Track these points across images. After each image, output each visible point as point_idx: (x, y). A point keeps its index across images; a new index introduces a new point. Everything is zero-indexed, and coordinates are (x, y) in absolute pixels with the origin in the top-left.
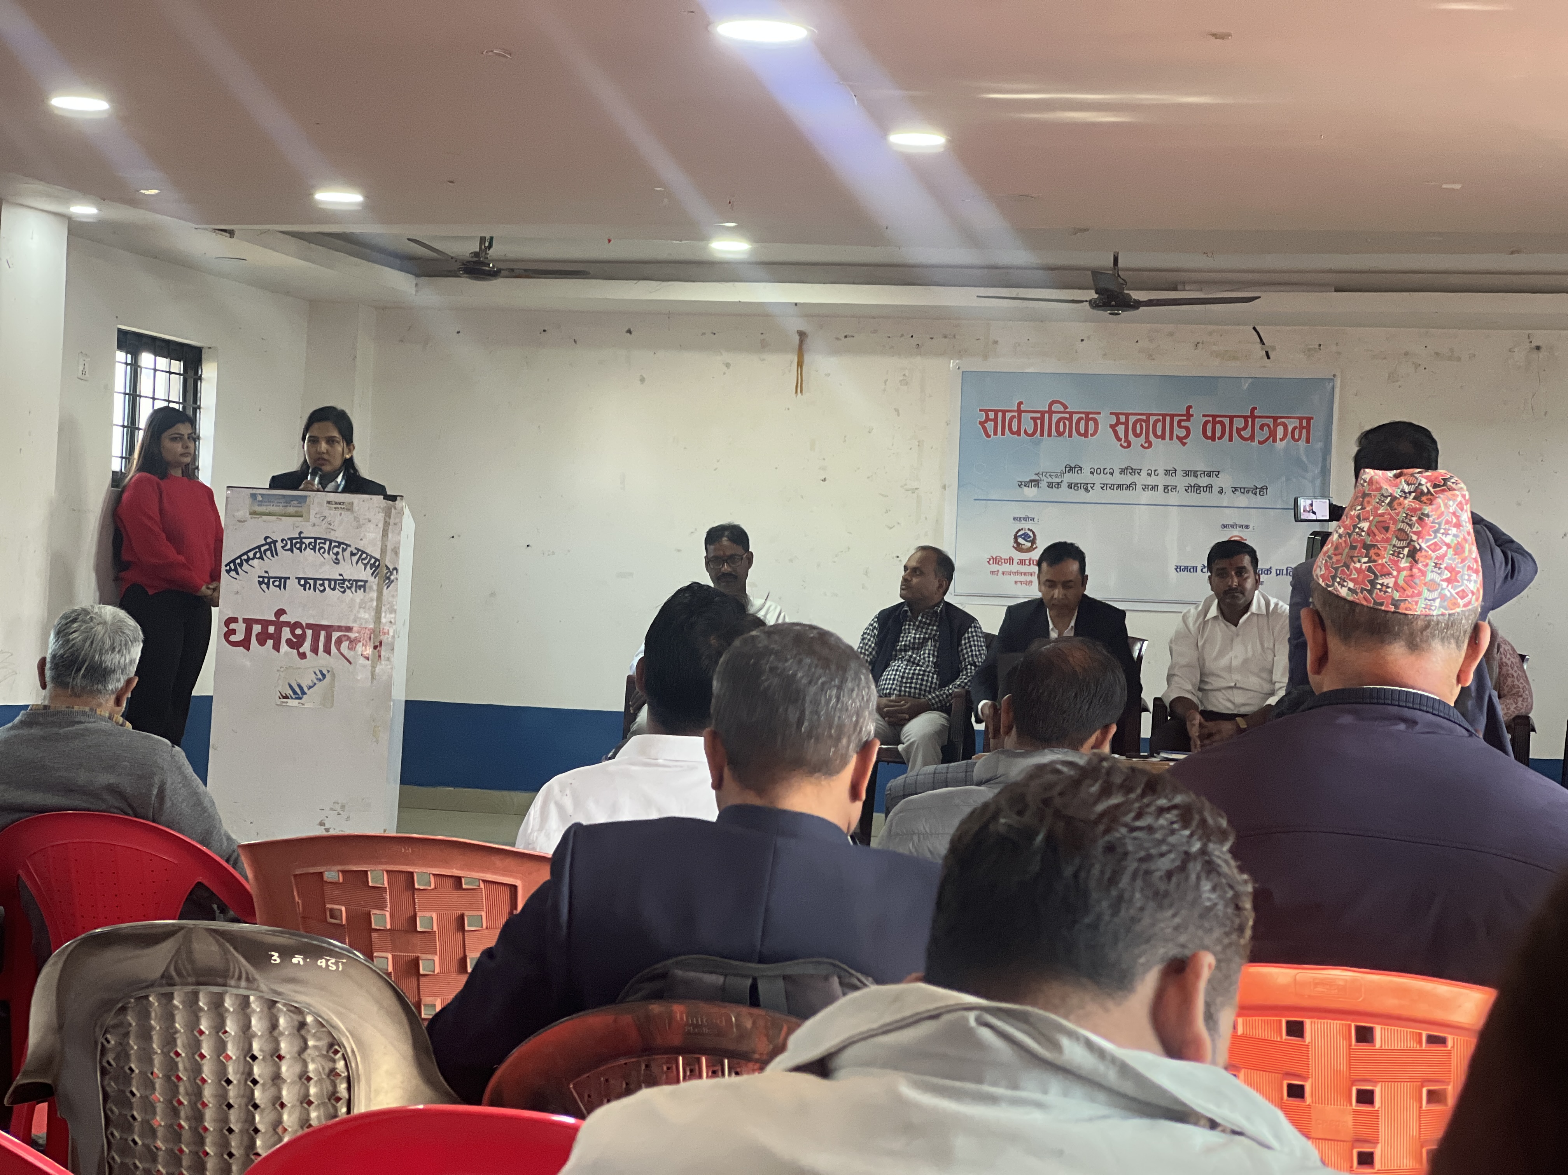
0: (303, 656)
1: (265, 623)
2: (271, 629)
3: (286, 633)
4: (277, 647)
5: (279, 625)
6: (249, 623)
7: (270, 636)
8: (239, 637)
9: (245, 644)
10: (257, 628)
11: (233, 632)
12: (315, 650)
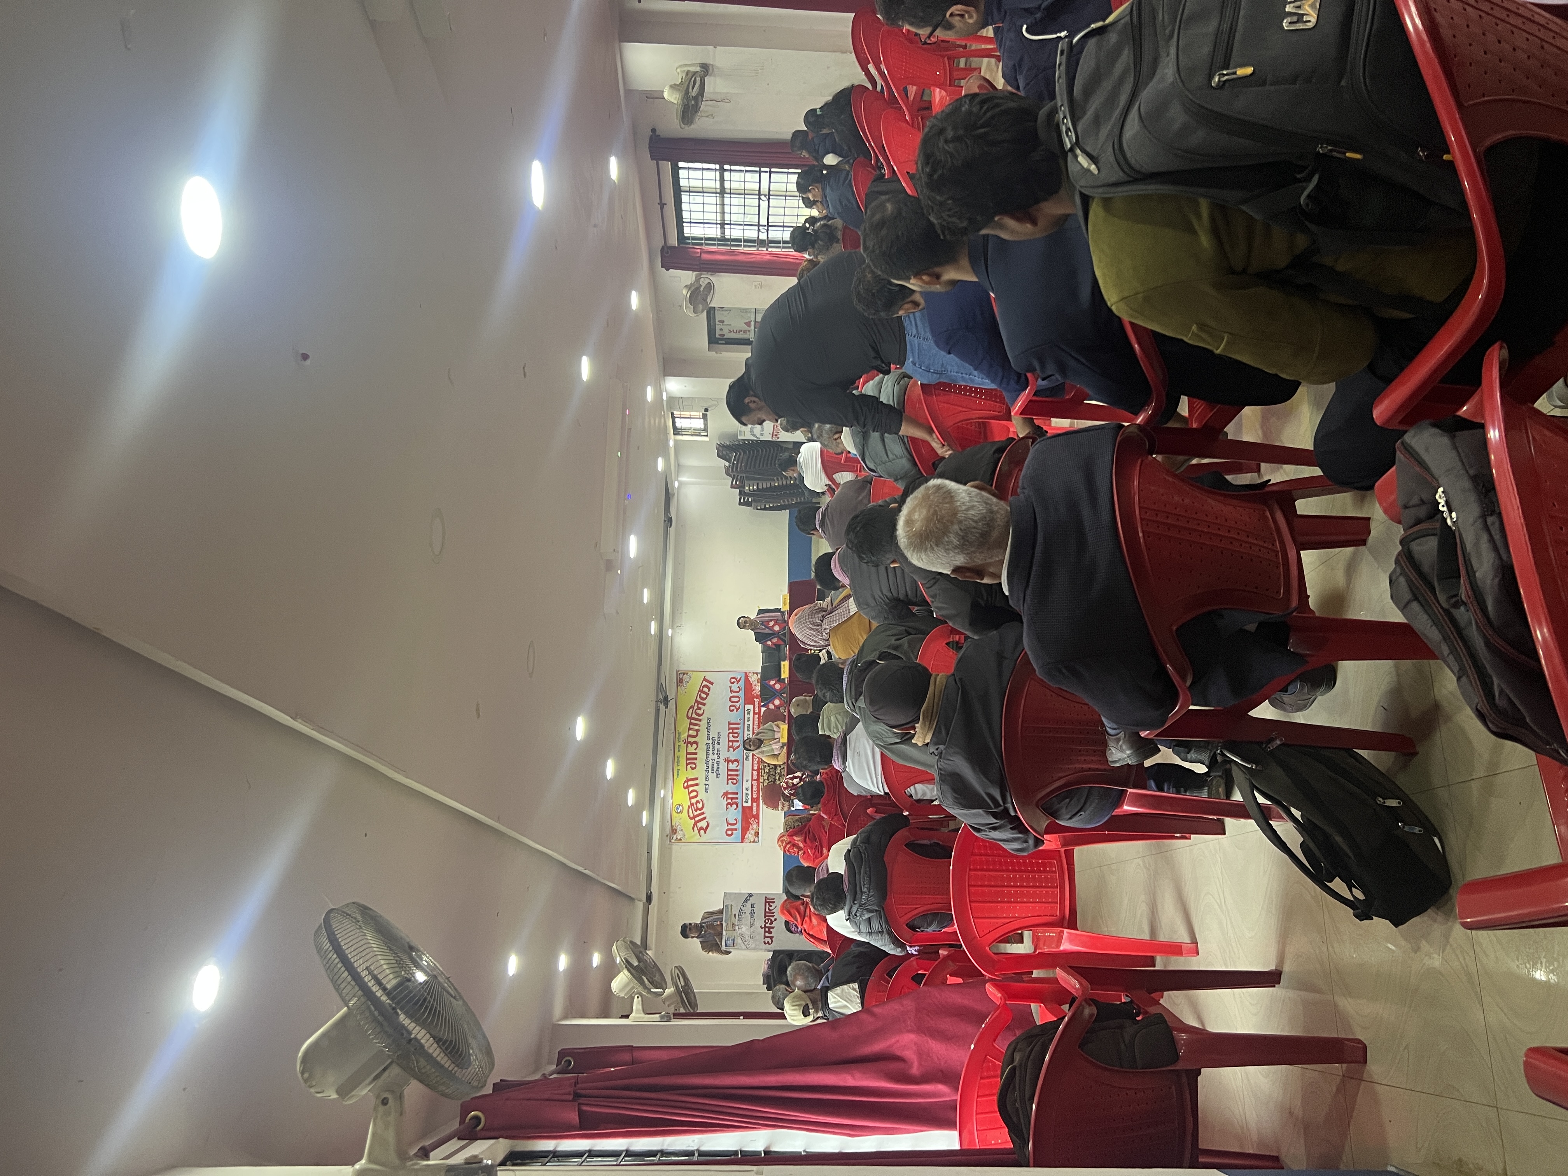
0: (775, 920)
1: (765, 932)
2: (767, 929)
3: (768, 925)
4: (773, 928)
5: (765, 927)
6: (765, 937)
7: (769, 930)
8: (769, 940)
9: (771, 938)
10: (767, 934)
11: (768, 942)
12: (773, 916)
